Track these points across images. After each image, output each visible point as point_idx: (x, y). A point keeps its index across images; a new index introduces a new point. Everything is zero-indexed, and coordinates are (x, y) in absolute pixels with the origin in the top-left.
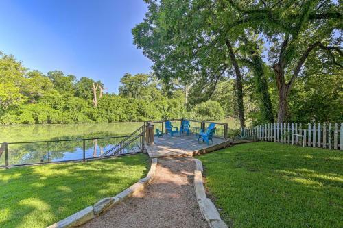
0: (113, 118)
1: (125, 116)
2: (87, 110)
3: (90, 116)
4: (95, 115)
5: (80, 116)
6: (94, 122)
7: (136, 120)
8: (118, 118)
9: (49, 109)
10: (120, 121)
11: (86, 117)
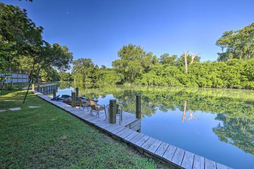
0: (204, 82)
1: (220, 81)
2: (178, 75)
3: (180, 80)
4: (185, 79)
5: (173, 80)
6: (184, 86)
7: (241, 87)
8: (210, 83)
9: (154, 75)
10: (212, 87)
11: (177, 82)
